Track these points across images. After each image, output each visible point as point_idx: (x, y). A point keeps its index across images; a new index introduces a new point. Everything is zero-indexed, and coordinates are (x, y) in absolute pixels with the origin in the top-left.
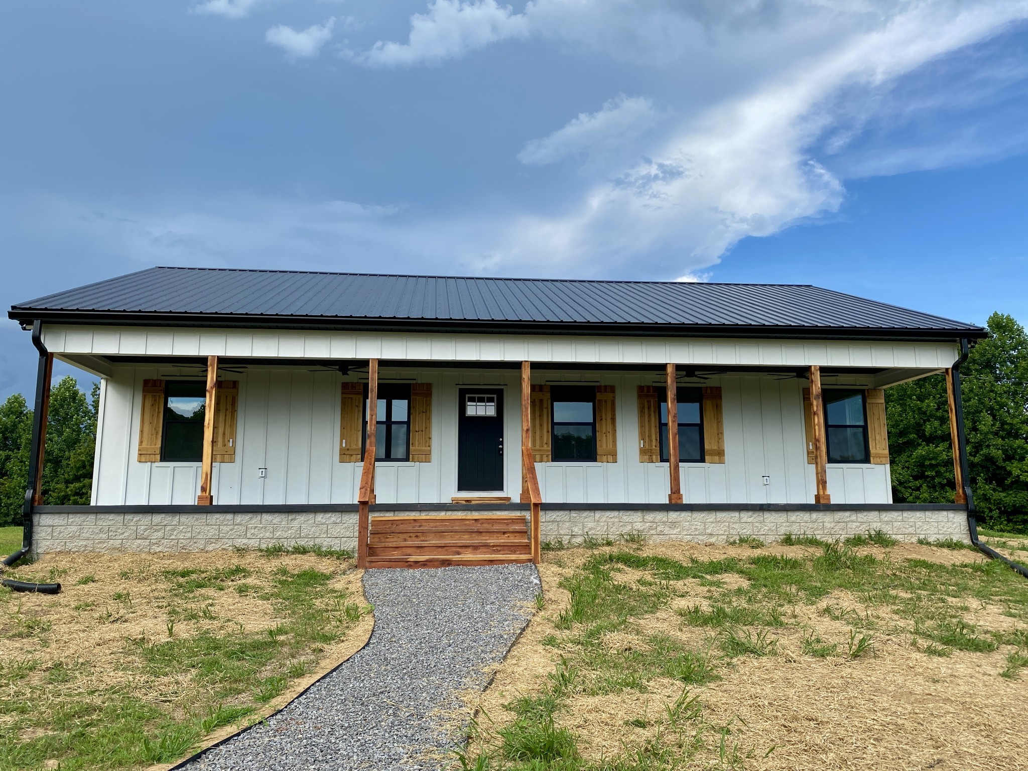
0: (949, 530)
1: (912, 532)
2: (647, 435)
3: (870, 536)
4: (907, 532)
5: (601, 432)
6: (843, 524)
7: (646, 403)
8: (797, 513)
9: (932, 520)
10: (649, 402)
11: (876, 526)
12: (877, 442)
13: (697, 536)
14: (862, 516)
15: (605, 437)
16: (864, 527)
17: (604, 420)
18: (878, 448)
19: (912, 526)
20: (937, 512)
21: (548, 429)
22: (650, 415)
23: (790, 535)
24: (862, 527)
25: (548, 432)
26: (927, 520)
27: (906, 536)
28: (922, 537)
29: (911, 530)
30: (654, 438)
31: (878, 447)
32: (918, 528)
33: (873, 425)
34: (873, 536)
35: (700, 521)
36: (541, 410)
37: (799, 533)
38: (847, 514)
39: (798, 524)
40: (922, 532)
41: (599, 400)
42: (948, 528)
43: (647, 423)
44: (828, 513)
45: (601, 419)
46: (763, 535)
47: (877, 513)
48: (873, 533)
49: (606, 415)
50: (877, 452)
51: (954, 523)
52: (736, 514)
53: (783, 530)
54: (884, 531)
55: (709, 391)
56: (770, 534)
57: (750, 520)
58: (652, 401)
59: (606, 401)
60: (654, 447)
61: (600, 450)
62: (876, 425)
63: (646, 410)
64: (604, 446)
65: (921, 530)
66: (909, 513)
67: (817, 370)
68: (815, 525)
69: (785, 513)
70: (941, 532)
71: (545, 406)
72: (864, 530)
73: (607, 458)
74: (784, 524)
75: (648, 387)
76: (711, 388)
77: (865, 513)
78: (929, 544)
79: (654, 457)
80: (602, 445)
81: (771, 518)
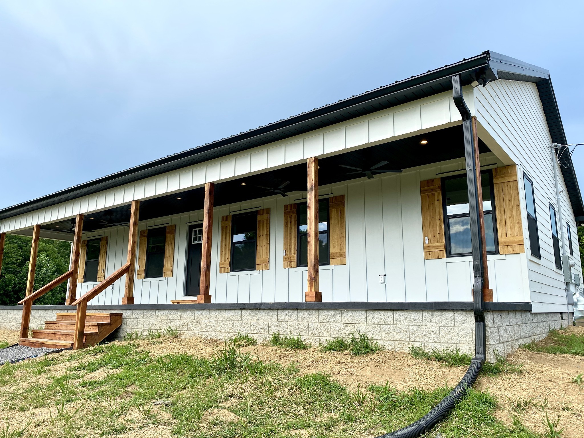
0: (455, 338)
1: (404, 338)
2: (288, 245)
3: (354, 340)
4: (399, 337)
5: (260, 246)
6: (328, 325)
7: (289, 218)
8: (286, 312)
9: (431, 324)
10: (291, 217)
11: (362, 329)
12: (508, 228)
13: (211, 333)
14: (348, 316)
15: (261, 250)
16: (349, 329)
17: (261, 236)
18: (509, 235)
19: (404, 331)
20: (439, 313)
21: (229, 248)
22: (291, 228)
23: (279, 334)
24: (346, 329)
25: (229, 250)
26: (425, 323)
27: (397, 343)
28: (417, 345)
29: (404, 336)
30: (293, 247)
31: (509, 233)
32: (413, 334)
33: (502, 209)
34: (358, 341)
35: (214, 319)
36: (226, 234)
37: (286, 333)
38: (331, 313)
39: (285, 324)
40: (418, 340)
41: (259, 221)
42: (454, 336)
43: (289, 235)
44: (314, 312)
45: (260, 236)
46: (258, 334)
47: (363, 313)
48: (357, 336)
49: (263, 232)
50: (507, 239)
51: (462, 329)
52: (238, 313)
53: (273, 330)
54: (369, 335)
55: (334, 201)
56: (262, 332)
57: (249, 318)
58: (293, 216)
59: (263, 221)
60: (293, 255)
61: (258, 261)
62: (507, 208)
63: (289, 224)
64: (261, 257)
65: (416, 337)
66: (402, 313)
67: (312, 163)
68: (301, 325)
69: (276, 312)
70: (444, 340)
71: (228, 231)
72: (348, 333)
73: (262, 266)
74: (275, 323)
75: (291, 205)
76: (336, 197)
77: (350, 313)
78: (424, 355)
79: (293, 263)
80: (260, 256)
81: (266, 316)
